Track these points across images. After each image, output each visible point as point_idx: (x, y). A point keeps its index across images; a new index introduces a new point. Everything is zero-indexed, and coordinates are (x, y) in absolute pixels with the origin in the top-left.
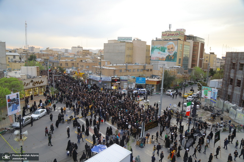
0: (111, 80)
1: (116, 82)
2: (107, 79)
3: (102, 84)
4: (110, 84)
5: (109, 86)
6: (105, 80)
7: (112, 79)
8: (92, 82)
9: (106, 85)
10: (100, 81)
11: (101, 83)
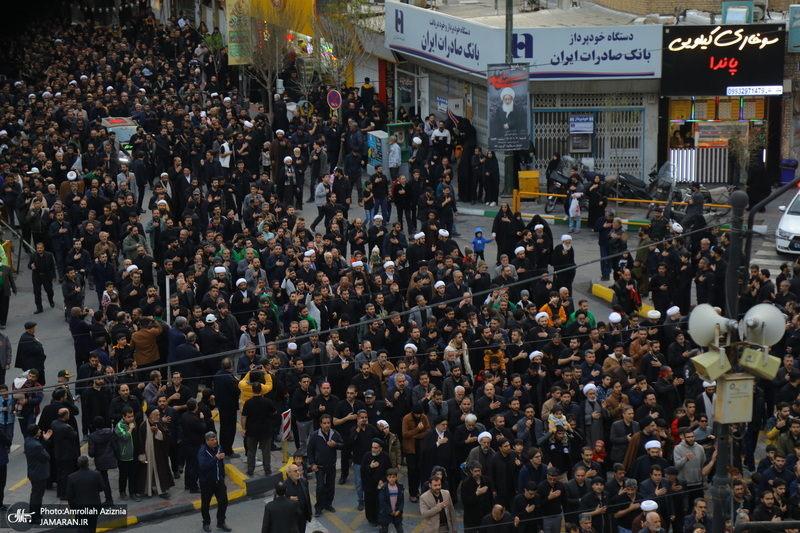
0: (655, 67)
1: (733, 91)
2: (601, 48)
3: (539, 117)
4: (651, 114)
5: (634, 143)
6: (577, 67)
7: (667, 55)
8: (434, 93)
9: (585, 126)
10: (509, 82)
11: (518, 112)
